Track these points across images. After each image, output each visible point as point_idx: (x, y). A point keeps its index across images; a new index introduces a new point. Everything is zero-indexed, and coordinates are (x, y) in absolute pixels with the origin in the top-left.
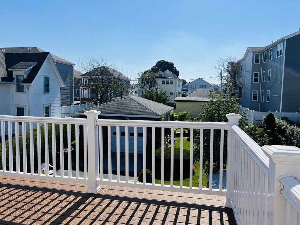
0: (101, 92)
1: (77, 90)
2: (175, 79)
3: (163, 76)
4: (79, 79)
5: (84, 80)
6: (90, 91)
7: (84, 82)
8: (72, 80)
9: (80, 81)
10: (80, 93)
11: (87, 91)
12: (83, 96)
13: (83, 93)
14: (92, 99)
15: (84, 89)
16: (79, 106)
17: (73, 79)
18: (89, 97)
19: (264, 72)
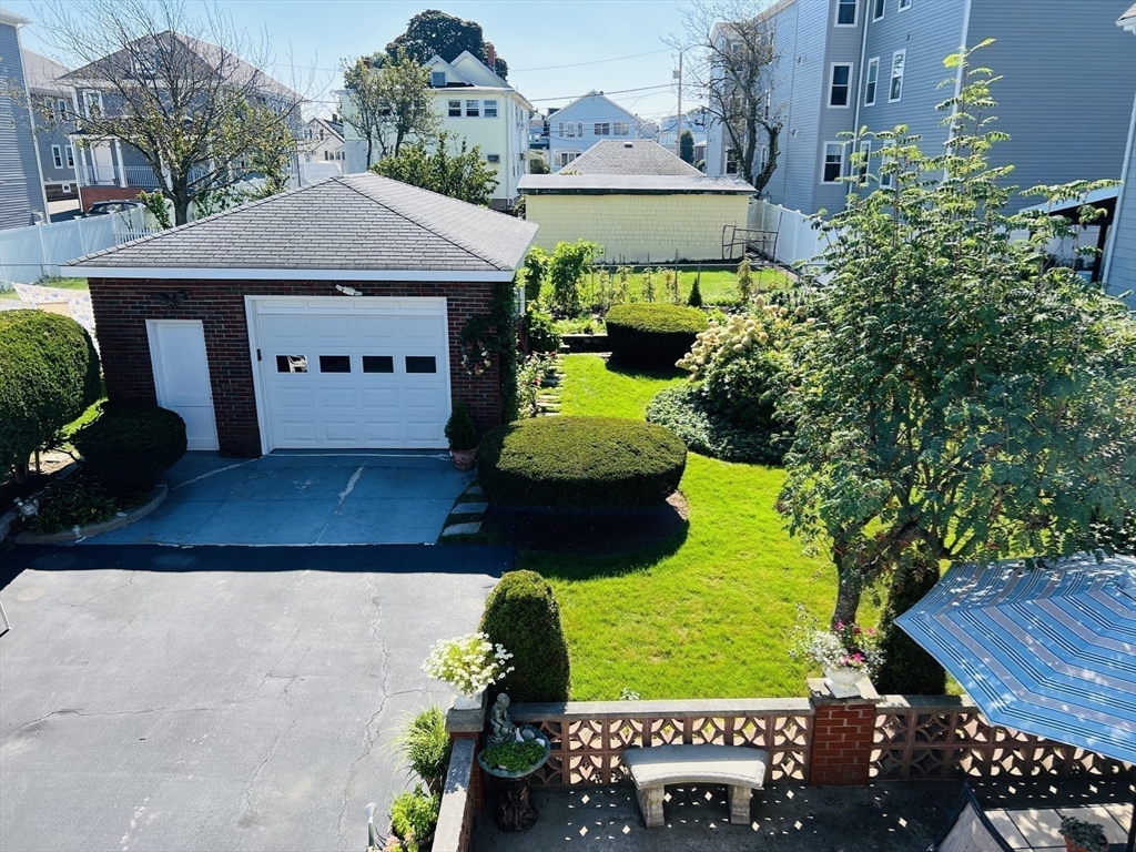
0: (174, 157)
1: (56, 149)
2: (502, 93)
3: (450, 78)
4: (55, 98)
5: (80, 98)
6: (119, 151)
7: (81, 107)
8: (23, 99)
9: (63, 104)
10: (71, 164)
11: (102, 154)
12: (87, 177)
13: (84, 163)
14: (139, 189)
15: (86, 144)
16: (76, 224)
17: (28, 94)
18: (117, 180)
19: (871, 61)
